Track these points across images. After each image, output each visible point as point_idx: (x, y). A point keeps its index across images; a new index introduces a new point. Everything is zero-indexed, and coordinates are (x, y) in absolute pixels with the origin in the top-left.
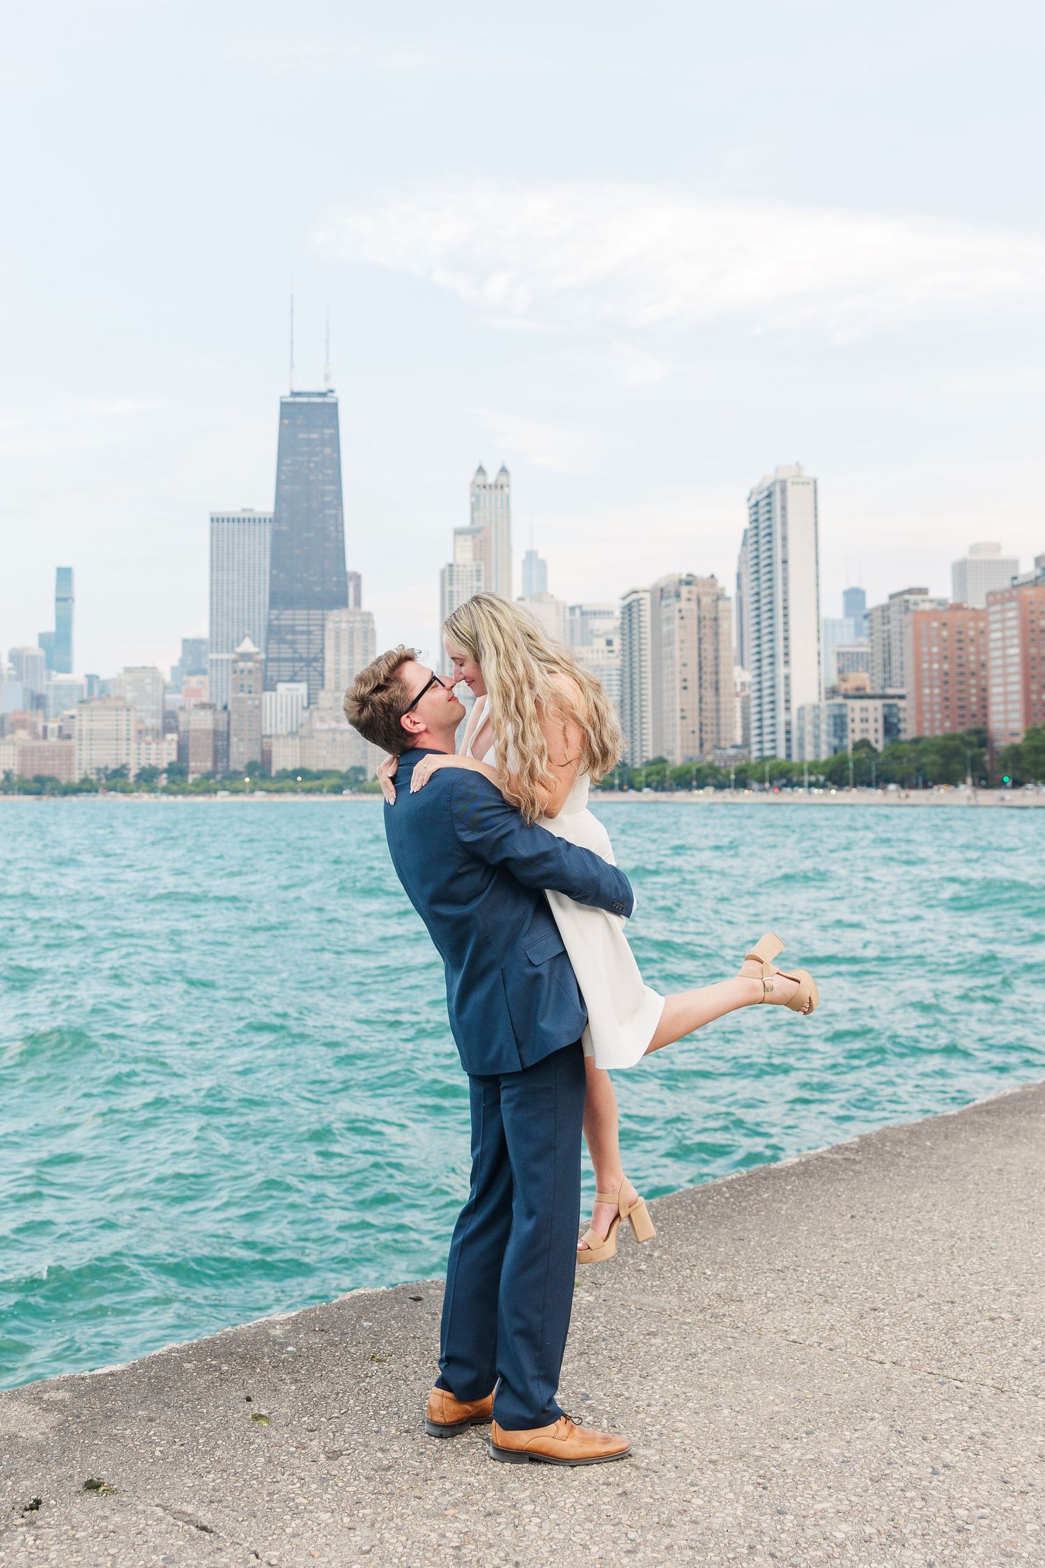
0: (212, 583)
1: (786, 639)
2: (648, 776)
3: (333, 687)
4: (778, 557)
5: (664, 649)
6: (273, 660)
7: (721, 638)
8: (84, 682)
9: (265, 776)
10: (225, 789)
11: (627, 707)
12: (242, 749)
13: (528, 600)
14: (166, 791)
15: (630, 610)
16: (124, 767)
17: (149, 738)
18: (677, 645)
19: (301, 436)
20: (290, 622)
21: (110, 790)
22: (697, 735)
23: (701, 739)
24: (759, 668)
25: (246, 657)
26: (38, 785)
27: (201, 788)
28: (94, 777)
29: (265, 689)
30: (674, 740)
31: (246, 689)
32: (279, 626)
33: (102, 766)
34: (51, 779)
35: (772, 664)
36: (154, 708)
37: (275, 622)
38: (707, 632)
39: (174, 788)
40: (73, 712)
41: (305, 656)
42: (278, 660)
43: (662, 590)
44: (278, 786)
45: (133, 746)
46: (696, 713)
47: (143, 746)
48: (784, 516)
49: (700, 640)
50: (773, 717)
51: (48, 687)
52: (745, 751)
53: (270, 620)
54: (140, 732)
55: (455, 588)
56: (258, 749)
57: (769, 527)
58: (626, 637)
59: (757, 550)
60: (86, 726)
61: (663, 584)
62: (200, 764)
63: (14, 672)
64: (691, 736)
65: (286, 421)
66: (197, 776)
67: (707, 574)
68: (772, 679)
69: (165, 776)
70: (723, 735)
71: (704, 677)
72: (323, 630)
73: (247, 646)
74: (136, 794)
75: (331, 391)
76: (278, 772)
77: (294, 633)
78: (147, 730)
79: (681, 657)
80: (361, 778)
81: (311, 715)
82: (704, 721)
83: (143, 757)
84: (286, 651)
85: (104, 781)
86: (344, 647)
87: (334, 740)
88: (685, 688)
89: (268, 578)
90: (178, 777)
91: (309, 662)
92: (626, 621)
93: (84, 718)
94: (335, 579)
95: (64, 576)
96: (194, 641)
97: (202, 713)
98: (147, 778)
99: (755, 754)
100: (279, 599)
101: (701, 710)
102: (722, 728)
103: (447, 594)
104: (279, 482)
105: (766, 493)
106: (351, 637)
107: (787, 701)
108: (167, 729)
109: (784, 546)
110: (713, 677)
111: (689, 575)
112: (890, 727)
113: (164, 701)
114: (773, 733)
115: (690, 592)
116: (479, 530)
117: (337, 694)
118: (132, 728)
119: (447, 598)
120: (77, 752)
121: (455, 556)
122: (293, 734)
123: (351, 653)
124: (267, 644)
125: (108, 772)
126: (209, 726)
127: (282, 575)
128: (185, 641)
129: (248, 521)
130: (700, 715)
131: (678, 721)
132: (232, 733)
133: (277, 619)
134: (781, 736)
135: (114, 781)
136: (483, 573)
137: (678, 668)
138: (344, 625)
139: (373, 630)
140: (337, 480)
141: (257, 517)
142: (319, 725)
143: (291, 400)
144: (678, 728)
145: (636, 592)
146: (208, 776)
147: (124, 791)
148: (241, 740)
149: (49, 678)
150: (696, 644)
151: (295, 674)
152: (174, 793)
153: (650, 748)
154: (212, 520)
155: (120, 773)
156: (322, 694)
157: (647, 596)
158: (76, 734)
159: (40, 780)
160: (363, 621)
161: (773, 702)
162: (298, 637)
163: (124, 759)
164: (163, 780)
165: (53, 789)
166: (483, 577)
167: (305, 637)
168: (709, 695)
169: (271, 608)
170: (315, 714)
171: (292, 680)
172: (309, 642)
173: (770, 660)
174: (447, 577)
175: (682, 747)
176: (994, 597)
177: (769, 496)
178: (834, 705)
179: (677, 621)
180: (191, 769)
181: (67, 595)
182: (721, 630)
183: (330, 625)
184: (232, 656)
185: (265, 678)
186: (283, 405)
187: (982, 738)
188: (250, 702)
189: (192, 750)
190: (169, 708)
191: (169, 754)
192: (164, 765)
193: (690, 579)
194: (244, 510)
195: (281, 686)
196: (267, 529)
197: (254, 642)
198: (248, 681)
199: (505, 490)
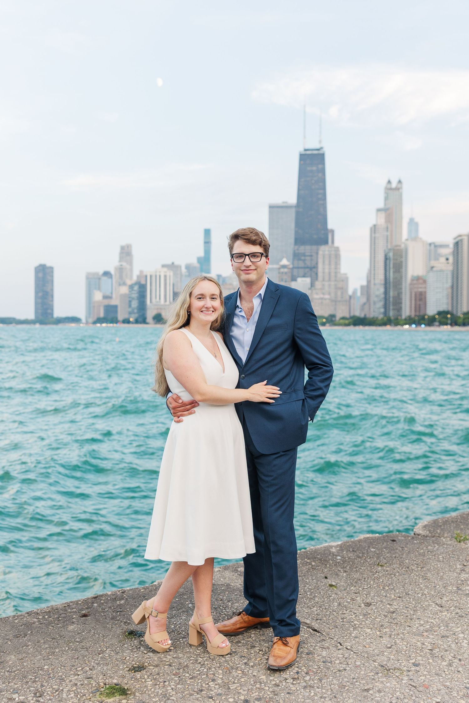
2: (464, 319)
3: (322, 279)
6: (295, 268)
11: (455, 288)
13: (410, 240)
15: (457, 244)
19: (309, 168)
20: (303, 251)
25: (284, 267)
29: (292, 280)
31: (284, 280)
32: (298, 253)
37: (297, 251)
41: (309, 266)
42: (298, 268)
53: (295, 250)
55: (377, 235)
58: (455, 256)
63: (186, 273)
65: (302, 162)
72: (317, 255)
73: (285, 262)
75: (322, 148)
81: (312, 292)
84: (301, 264)
86: (327, 262)
87: (322, 303)
89: (294, 232)
91: (311, 268)
92: (455, 250)
94: (323, 232)
95: (207, 232)
100: (299, 241)
103: (373, 238)
104: (299, 190)
106: (330, 257)
116: (388, 209)
117: (324, 283)
119: (373, 240)
121: (377, 221)
123: (330, 264)
124: (293, 261)
127: (300, 231)
129: (285, 207)
136: (389, 228)
138: (327, 252)
139: (339, 255)
140: (324, 188)
141: (289, 205)
142: (316, 296)
143: (304, 153)
145: (460, 236)
151: (305, 274)
153: (465, 307)
154: (270, 207)
156: (317, 283)
157: (466, 237)
160: (335, 251)
162: (307, 258)
166: (389, 230)
167: (310, 258)
169: (295, 245)
170: (314, 291)
171: (304, 276)
172: (312, 260)
174: (374, 230)
181: (209, 241)
183: (320, 253)
184: (279, 266)
185: (293, 275)
186: (301, 155)
194: (283, 203)
195: (299, 280)
196: (293, 211)
197: (288, 260)
198: (285, 277)
199: (400, 190)
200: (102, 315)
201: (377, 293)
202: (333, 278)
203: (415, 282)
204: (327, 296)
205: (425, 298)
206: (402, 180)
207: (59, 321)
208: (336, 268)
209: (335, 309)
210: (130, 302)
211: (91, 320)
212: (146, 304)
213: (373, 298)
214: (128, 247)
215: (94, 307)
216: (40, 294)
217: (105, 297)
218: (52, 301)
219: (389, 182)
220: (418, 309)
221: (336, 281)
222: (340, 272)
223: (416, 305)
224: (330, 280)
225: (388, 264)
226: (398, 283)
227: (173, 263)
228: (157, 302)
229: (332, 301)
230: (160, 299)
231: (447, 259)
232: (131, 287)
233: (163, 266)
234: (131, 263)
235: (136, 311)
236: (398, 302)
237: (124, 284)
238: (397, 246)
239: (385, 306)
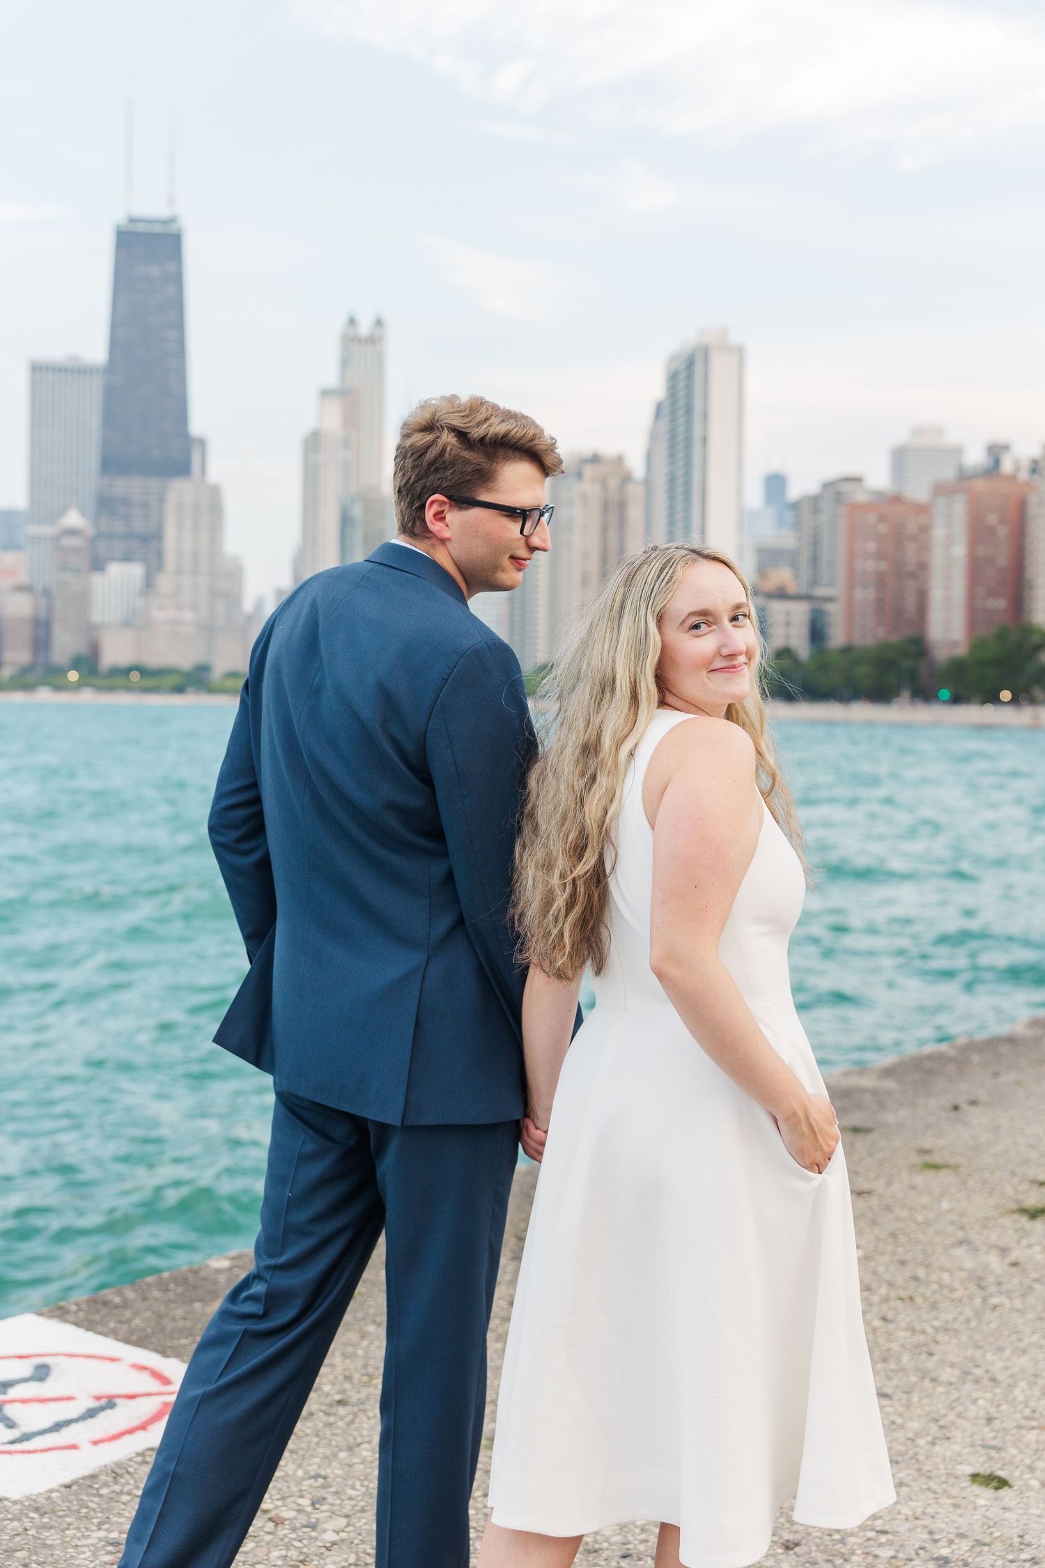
3: (173, 569)
6: (103, 536)
9: (95, 670)
10: (45, 685)
12: (66, 640)
19: (139, 270)
20: (124, 492)
25: (72, 532)
27: (20, 682)
29: (94, 570)
31: (71, 569)
32: (109, 496)
37: (107, 492)
38: (613, 517)
41: (140, 532)
42: (110, 536)
44: (110, 683)
48: (706, 386)
49: (605, 527)
53: (101, 490)
55: (321, 459)
56: (84, 641)
62: (17, 655)
65: (123, 254)
66: (14, 668)
67: (614, 454)
72: (163, 502)
73: (73, 519)
75: (175, 220)
76: (109, 668)
77: (128, 504)
79: (583, 545)
81: (149, 602)
84: (118, 527)
86: (188, 523)
87: (175, 632)
89: (97, 439)
91: (144, 539)
94: (176, 443)
97: (19, 596)
100: (111, 464)
103: (312, 465)
104: (114, 328)
105: (686, 362)
106: (196, 512)
111: (593, 453)
112: (817, 633)
115: (595, 472)
116: (349, 392)
117: (179, 578)
119: (313, 469)
121: (320, 422)
122: (127, 624)
123: (196, 530)
124: (96, 516)
126: (27, 611)
127: (117, 437)
129: (73, 371)
132: (55, 620)
133: (109, 488)
136: (352, 441)
138: (188, 499)
139: (222, 504)
140: (180, 325)
141: (83, 366)
142: (158, 615)
143: (127, 227)
146: (26, 670)
148: (64, 629)
151: (129, 553)
154: (33, 368)
156: (161, 577)
160: (211, 493)
162: (132, 508)
166: (352, 448)
167: (141, 509)
169: (101, 474)
170: (154, 600)
171: (125, 560)
172: (145, 516)
174: (311, 446)
176: (940, 488)
177: (689, 364)
182: (628, 515)
183: (171, 499)
184: (53, 531)
185: (94, 556)
186: (120, 233)
187: (918, 646)
188: (76, 584)
189: (6, 641)
193: (594, 457)
194: (70, 358)
195: (113, 567)
196: (97, 382)
197: (83, 514)
198: (74, 561)
199: (381, 344)
202: (204, 567)
204: (188, 616)
206: (385, 319)
208: (212, 542)
209: (209, 650)
219: (352, 321)
221: (211, 574)
222: (221, 553)
224: (195, 572)
225: (349, 532)
229: (201, 627)
238: (372, 488)
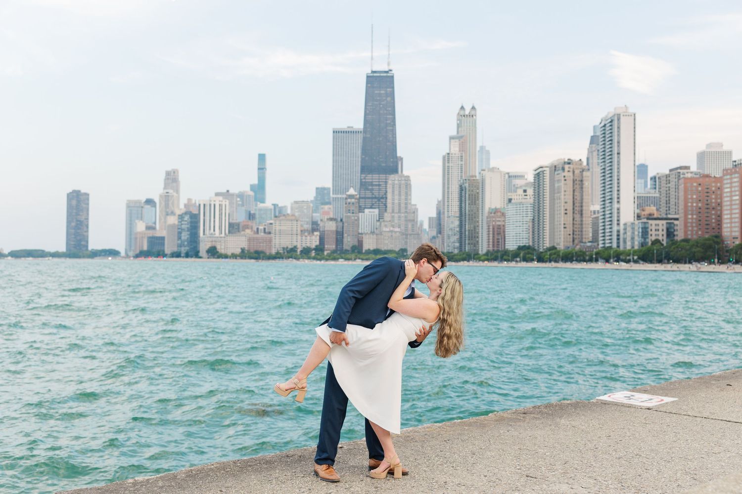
0: (333, 162)
1: (618, 191)
2: (550, 255)
3: (391, 211)
4: (616, 151)
5: (556, 195)
6: (362, 198)
7: (584, 190)
8: (272, 207)
9: (360, 252)
10: (342, 258)
11: (536, 222)
12: (349, 240)
13: (487, 170)
14: (315, 258)
15: (539, 176)
16: (295, 247)
17: (306, 234)
18: (563, 193)
19: (376, 92)
20: (371, 180)
21: (289, 258)
22: (572, 236)
23: (573, 238)
24: (604, 204)
25: (351, 197)
26: (256, 255)
27: (331, 257)
28: (281, 252)
29: (359, 212)
30: (560, 238)
31: (351, 211)
32: (365, 182)
33: (285, 247)
34: (263, 252)
35: (610, 202)
36: (308, 220)
37: (364, 180)
38: (577, 186)
39: (319, 257)
40: (271, 222)
41: (377, 196)
42: (365, 198)
43: (555, 167)
44: (367, 257)
45: (299, 237)
46: (571, 226)
47: (304, 238)
48: (619, 131)
49: (574, 191)
50: (611, 228)
51: (256, 210)
52: (595, 244)
53: (361, 179)
54: (302, 231)
55: (450, 164)
56: (356, 240)
57: (611, 136)
58: (536, 189)
59: (604, 147)
60: (278, 228)
61: (556, 164)
62: (330, 246)
63: (240, 203)
64: (568, 236)
65: (369, 85)
66: (329, 252)
67: (578, 159)
68: (611, 210)
69: (314, 251)
70: (584, 236)
71: (575, 208)
72: (386, 184)
73: (352, 191)
74: (301, 260)
75: (391, 70)
76: (366, 251)
77: (372, 185)
78: (305, 230)
79: (565, 199)
80: (405, 254)
81: (380, 224)
82: (575, 230)
83: (304, 242)
84: (369, 194)
85: (286, 253)
86: (396, 192)
87: (392, 236)
88: (566, 213)
89: (360, 159)
90: (320, 252)
91: (379, 199)
92: (536, 181)
93: (277, 224)
94: (392, 160)
95: (262, 158)
96: (322, 188)
97: (331, 223)
98: (306, 253)
99: (601, 246)
100: (365, 169)
101: (573, 224)
102: (584, 233)
103: (446, 167)
104: (366, 115)
105: (610, 120)
106: (400, 187)
107: (618, 220)
108: (314, 230)
109: (619, 146)
110: (580, 208)
111: (569, 159)
112: (670, 233)
113: (312, 217)
114: (610, 236)
115: (569, 168)
116: (462, 137)
117: (393, 214)
118: (299, 230)
119: (446, 169)
120: (274, 240)
121: (450, 149)
122: (373, 233)
123: (400, 195)
124: (360, 190)
125: (288, 249)
126: (334, 228)
127: (367, 158)
128: (317, 189)
129: (350, 132)
130: (573, 227)
131: (562, 229)
132: (344, 232)
133: (365, 179)
134: (615, 237)
135: (291, 253)
136: (464, 157)
137: (563, 204)
138: (396, 182)
139: (410, 184)
140: (393, 114)
141: (355, 130)
142: (385, 229)
143: (372, 75)
144: (562, 233)
145: (542, 167)
146: (334, 252)
147: (295, 259)
148: (348, 235)
149: (256, 205)
150: (572, 193)
151: (373, 205)
152: (320, 260)
153: (548, 242)
154: (334, 132)
155: (294, 250)
156: (386, 214)
157: (548, 169)
158: (273, 232)
159: (257, 252)
160: (405, 180)
161: (611, 221)
162: (374, 187)
163: (295, 244)
164: (313, 254)
165: (263, 257)
166: (463, 160)
167: (378, 187)
168: (577, 217)
169: (361, 173)
170: (382, 224)
171: (371, 208)
172: (379, 190)
173: (609, 201)
174: (447, 159)
175: (564, 242)
176: (726, 172)
177: (611, 122)
178: (642, 223)
179: (563, 181)
180: (326, 249)
181: (263, 167)
182: (584, 186)
183: (390, 182)
184: (344, 196)
185: (360, 207)
186: (368, 77)
187: (718, 238)
188: (353, 218)
189: (326, 240)
190: (314, 220)
191: (316, 242)
192: (313, 247)
193: (569, 161)
194: (348, 127)
195: (367, 211)
196: (360, 137)
197: (355, 190)
198: (352, 208)
199: (474, 117)
200: (145, 248)
201: (452, 226)
202: (403, 210)
203: (493, 215)
204: (397, 229)
205: (504, 232)
206: (476, 107)
207: (95, 254)
208: (406, 199)
209: (406, 243)
210: (180, 233)
211: (131, 254)
212: (199, 237)
213: (446, 232)
214: (174, 172)
215: (136, 238)
216: (73, 224)
217: (148, 228)
218: (87, 231)
219: (462, 108)
220: (496, 243)
221: (406, 212)
222: (410, 203)
223: (493, 239)
224: (399, 212)
225: (463, 194)
226: (474, 217)
227: (228, 191)
228: (212, 234)
229: (403, 234)
230: (214, 231)
231: (525, 191)
232: (181, 217)
233: (217, 194)
234: (177, 191)
235: (186, 243)
236: (474, 236)
237: (173, 213)
238: (472, 176)
239: (461, 241)
